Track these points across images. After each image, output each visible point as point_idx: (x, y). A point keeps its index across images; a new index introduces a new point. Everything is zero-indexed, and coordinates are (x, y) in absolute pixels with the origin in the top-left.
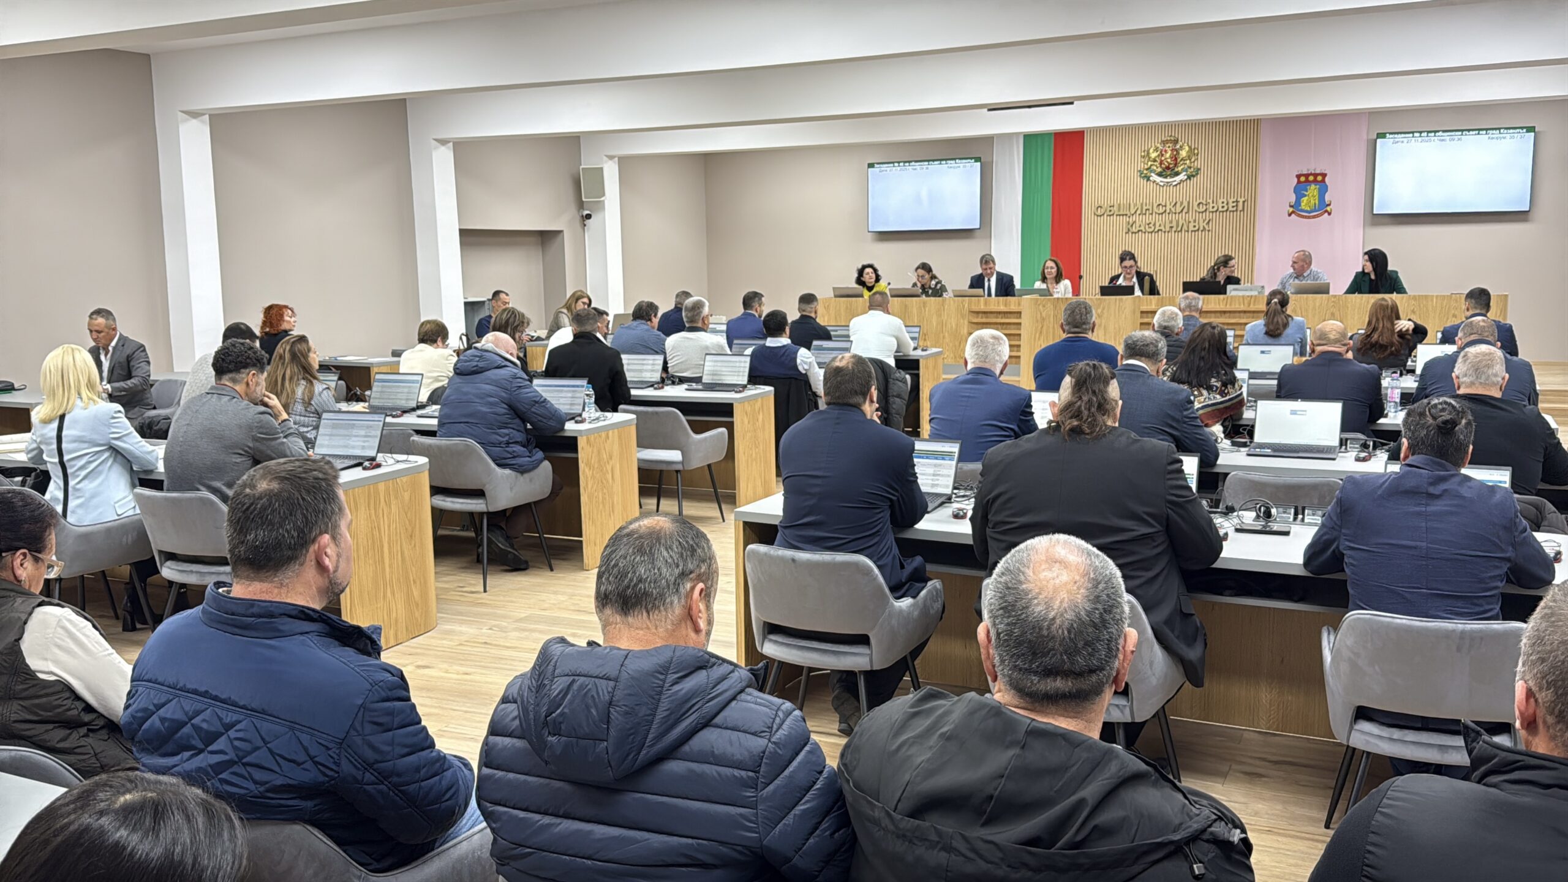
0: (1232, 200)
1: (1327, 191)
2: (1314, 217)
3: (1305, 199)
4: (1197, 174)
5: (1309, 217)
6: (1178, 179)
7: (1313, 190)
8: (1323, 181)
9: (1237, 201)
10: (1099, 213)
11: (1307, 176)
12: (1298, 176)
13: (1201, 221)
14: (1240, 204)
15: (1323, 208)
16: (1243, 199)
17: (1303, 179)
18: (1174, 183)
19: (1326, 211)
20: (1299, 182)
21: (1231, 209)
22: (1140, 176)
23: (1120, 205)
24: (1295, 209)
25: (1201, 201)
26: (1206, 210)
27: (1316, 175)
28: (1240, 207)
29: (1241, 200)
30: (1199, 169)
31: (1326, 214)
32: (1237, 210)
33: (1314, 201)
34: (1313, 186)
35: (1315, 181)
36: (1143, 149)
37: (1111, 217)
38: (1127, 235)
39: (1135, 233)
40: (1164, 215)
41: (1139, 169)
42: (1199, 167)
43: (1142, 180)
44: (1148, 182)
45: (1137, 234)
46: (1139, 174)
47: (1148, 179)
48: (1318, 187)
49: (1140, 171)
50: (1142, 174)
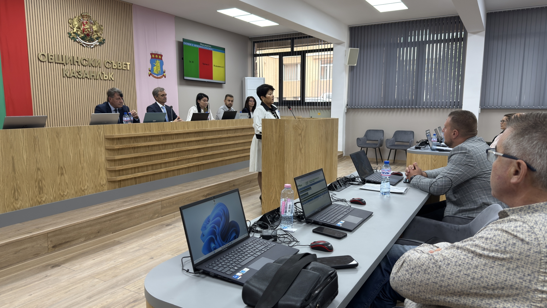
0: (123, 63)
2: (160, 78)
3: (155, 67)
5: (157, 78)
6: (94, 43)
7: (158, 62)
8: (161, 59)
9: (126, 64)
11: (155, 54)
12: (152, 54)
13: (109, 73)
14: (128, 66)
15: (162, 74)
17: (153, 56)
18: (92, 46)
19: (164, 75)
20: (152, 58)
22: (69, 37)
24: (151, 73)
25: (108, 60)
27: (158, 55)
28: (128, 68)
29: (128, 64)
30: (105, 40)
32: (126, 69)
33: (159, 69)
34: (158, 61)
35: (158, 58)
36: (69, 18)
37: (52, 64)
38: (64, 78)
39: (70, 78)
40: (87, 67)
41: (68, 32)
42: (104, 38)
43: (70, 40)
44: (75, 42)
45: (71, 79)
46: (68, 35)
47: (75, 41)
48: (160, 61)
49: (69, 33)
50: (71, 35)
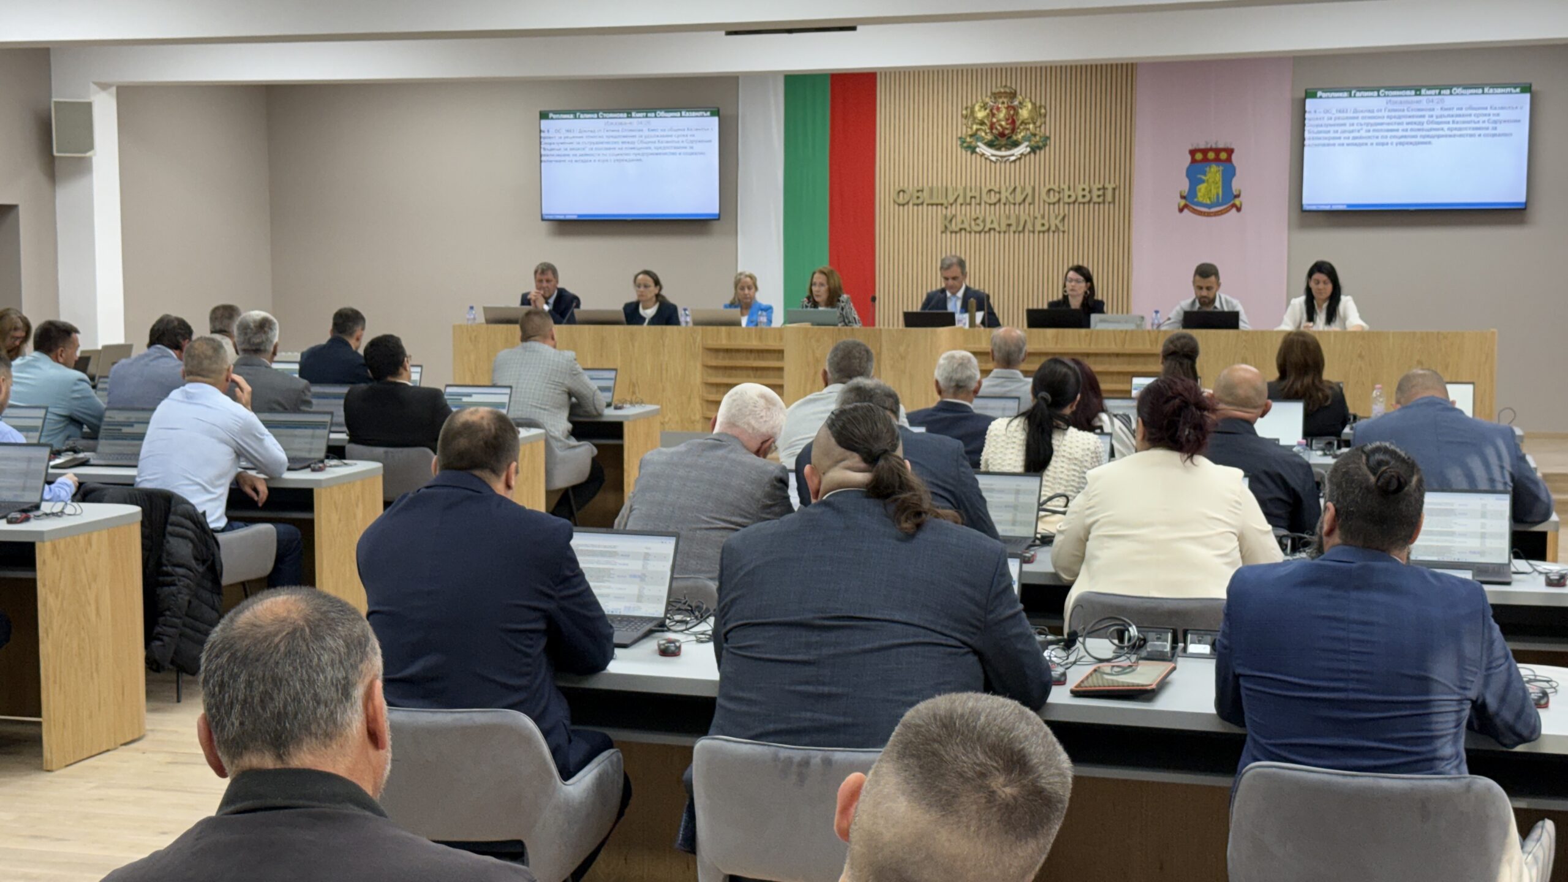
0: (1097, 186)
1: (1234, 174)
2: (1216, 214)
3: (1202, 188)
4: (1045, 146)
5: (1209, 215)
6: (1017, 151)
7: (1214, 173)
8: (1229, 160)
9: (1104, 188)
10: (901, 200)
11: (1205, 151)
12: (1193, 153)
13: (1052, 216)
14: (1109, 193)
15: (1229, 201)
16: (1112, 185)
17: (1199, 156)
18: (1013, 158)
19: (1234, 206)
20: (1194, 161)
21: (1095, 199)
22: (961, 146)
23: (931, 190)
24: (1189, 203)
25: (1052, 186)
26: (1059, 200)
27: (1217, 151)
28: (1109, 198)
29: (1110, 187)
30: (1048, 138)
31: (1234, 210)
32: (1104, 202)
33: (1217, 190)
34: (1214, 168)
35: (1217, 160)
36: (965, 105)
37: (920, 207)
38: (944, 235)
39: (956, 232)
40: (997, 206)
41: (959, 135)
42: (1048, 134)
43: (964, 152)
44: (974, 156)
45: (958, 235)
46: (959, 143)
47: (973, 151)
48: (1221, 168)
49: (961, 138)
50: (964, 142)
